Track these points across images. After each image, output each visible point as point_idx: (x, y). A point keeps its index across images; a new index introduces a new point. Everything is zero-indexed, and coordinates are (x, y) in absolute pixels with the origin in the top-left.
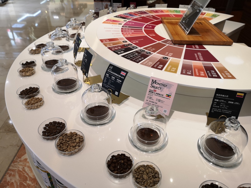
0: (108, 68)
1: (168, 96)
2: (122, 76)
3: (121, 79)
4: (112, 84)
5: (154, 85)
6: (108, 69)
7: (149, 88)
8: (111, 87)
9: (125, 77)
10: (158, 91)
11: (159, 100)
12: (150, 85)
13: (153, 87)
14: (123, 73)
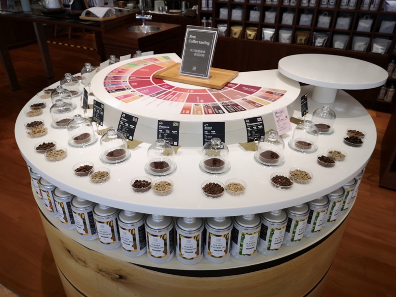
0: (246, 123)
1: (286, 117)
2: (260, 122)
3: (261, 124)
4: (256, 133)
5: (277, 115)
6: (246, 125)
7: (276, 119)
8: (256, 135)
9: (262, 121)
10: (281, 118)
11: (284, 124)
12: (275, 117)
13: (277, 117)
14: (259, 120)
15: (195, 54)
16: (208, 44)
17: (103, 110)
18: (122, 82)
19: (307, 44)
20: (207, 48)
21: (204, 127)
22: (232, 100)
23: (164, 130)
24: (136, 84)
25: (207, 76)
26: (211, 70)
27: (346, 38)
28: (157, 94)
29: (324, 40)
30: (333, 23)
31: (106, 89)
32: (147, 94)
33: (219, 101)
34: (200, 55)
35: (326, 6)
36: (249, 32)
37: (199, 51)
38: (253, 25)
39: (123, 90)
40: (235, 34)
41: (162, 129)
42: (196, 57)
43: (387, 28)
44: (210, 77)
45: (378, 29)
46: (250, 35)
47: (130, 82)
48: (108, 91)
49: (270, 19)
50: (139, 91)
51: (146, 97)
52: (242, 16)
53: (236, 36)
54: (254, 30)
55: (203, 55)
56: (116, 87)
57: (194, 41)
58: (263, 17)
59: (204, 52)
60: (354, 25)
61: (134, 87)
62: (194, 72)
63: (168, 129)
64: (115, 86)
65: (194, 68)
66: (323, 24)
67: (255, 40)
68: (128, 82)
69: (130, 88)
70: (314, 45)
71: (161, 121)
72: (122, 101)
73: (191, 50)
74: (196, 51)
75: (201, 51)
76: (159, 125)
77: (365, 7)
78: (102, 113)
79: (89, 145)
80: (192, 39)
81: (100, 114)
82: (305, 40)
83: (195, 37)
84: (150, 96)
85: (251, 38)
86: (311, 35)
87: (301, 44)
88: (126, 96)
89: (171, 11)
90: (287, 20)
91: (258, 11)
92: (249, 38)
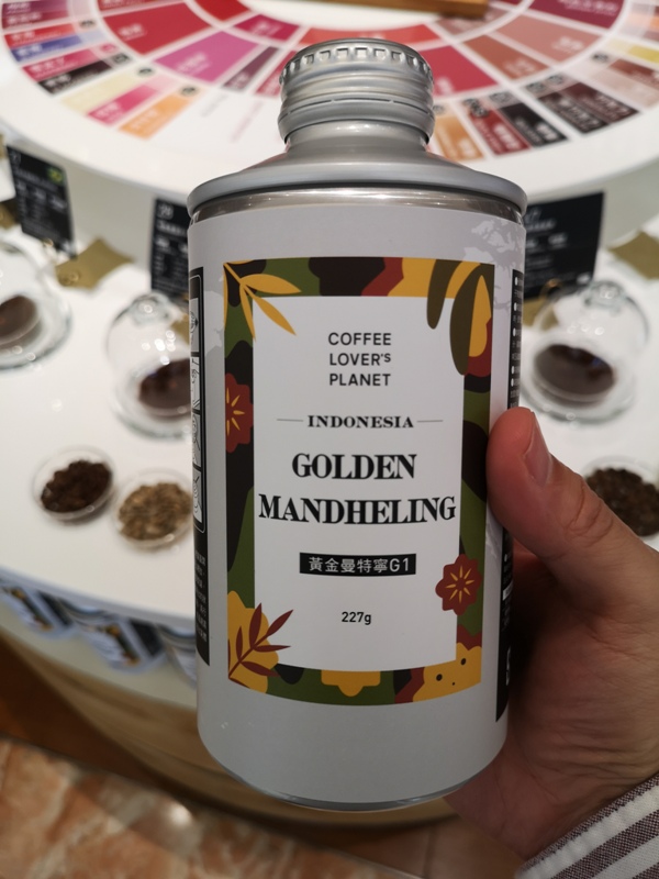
17: (62, 192)
18: (79, 31)
22: (557, 68)
24: (137, 29)
28: (252, 69)
31: (27, 70)
32: (209, 75)
33: (512, 76)
39: (99, 67)
47: (115, 24)
48: (42, 83)
50: (170, 62)
51: (211, 92)
56: (68, 58)
61: (142, 46)
64: (59, 53)
68: (102, 27)
69: (123, 58)
72: (126, 128)
78: (58, 204)
79: (47, 352)
81: (49, 208)
84: (228, 84)
88: (128, 101)
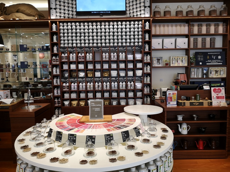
3: (138, 130)
6: (134, 130)
15: (95, 110)
16: (100, 105)
18: (67, 127)
19: (110, 105)
20: (100, 107)
21: (122, 134)
22: (121, 124)
23: (107, 138)
24: (74, 126)
25: (102, 118)
26: (103, 116)
27: (125, 100)
28: (90, 128)
29: (117, 102)
30: (118, 95)
31: (64, 130)
34: (98, 110)
35: (114, 89)
36: (81, 103)
37: (97, 109)
38: (83, 99)
39: (73, 129)
40: (74, 105)
41: (106, 138)
42: (96, 111)
43: (139, 95)
44: (104, 118)
45: (136, 96)
46: (82, 104)
48: (67, 131)
49: (90, 96)
50: (80, 128)
51: (86, 129)
52: (76, 96)
53: (75, 106)
54: (84, 102)
55: (99, 110)
57: (94, 105)
58: (87, 96)
59: (99, 109)
60: (127, 95)
62: (96, 117)
63: (109, 138)
65: (96, 116)
66: (114, 96)
67: (85, 106)
68: (70, 126)
70: (113, 105)
71: (106, 135)
73: (93, 109)
74: (96, 109)
75: (98, 109)
76: (105, 136)
77: (129, 88)
78: (74, 139)
80: (93, 104)
82: (108, 103)
83: (94, 104)
85: (83, 105)
86: (110, 101)
87: (107, 105)
88: (78, 131)
89: (35, 98)
90: (99, 96)
91: (84, 93)
92: (82, 105)
